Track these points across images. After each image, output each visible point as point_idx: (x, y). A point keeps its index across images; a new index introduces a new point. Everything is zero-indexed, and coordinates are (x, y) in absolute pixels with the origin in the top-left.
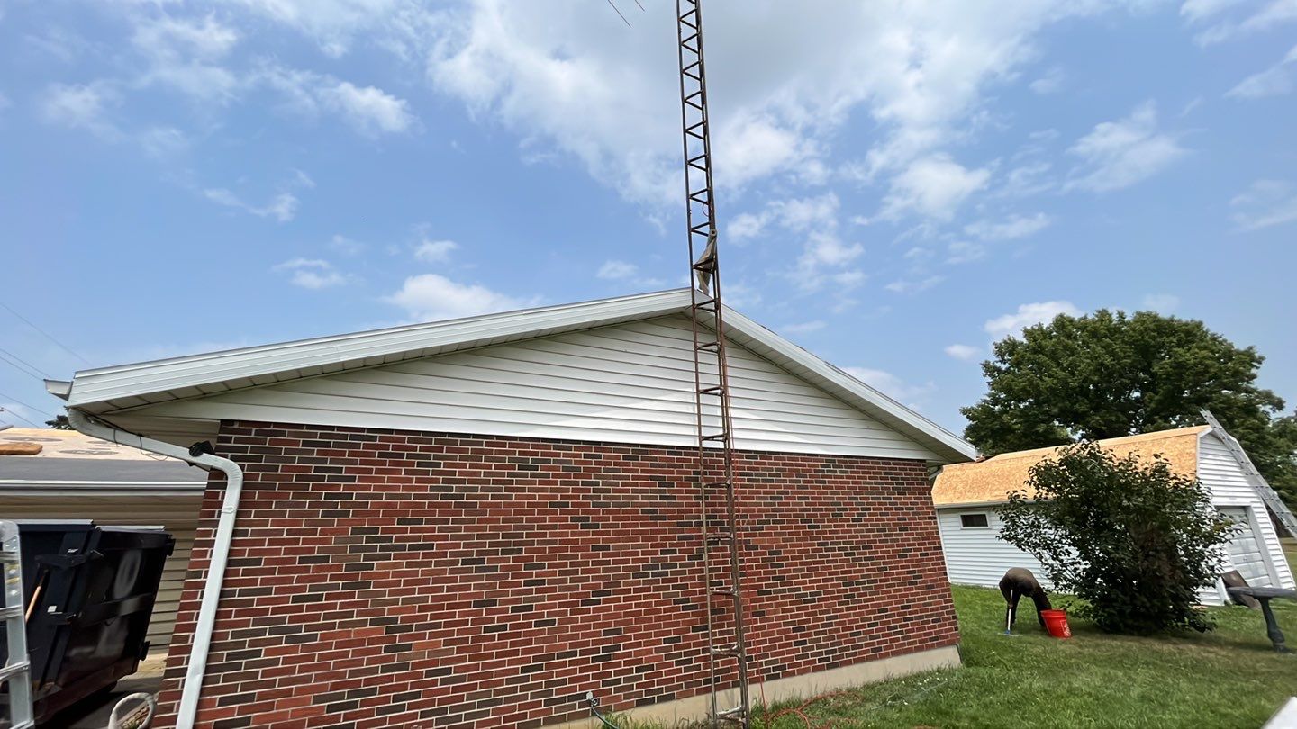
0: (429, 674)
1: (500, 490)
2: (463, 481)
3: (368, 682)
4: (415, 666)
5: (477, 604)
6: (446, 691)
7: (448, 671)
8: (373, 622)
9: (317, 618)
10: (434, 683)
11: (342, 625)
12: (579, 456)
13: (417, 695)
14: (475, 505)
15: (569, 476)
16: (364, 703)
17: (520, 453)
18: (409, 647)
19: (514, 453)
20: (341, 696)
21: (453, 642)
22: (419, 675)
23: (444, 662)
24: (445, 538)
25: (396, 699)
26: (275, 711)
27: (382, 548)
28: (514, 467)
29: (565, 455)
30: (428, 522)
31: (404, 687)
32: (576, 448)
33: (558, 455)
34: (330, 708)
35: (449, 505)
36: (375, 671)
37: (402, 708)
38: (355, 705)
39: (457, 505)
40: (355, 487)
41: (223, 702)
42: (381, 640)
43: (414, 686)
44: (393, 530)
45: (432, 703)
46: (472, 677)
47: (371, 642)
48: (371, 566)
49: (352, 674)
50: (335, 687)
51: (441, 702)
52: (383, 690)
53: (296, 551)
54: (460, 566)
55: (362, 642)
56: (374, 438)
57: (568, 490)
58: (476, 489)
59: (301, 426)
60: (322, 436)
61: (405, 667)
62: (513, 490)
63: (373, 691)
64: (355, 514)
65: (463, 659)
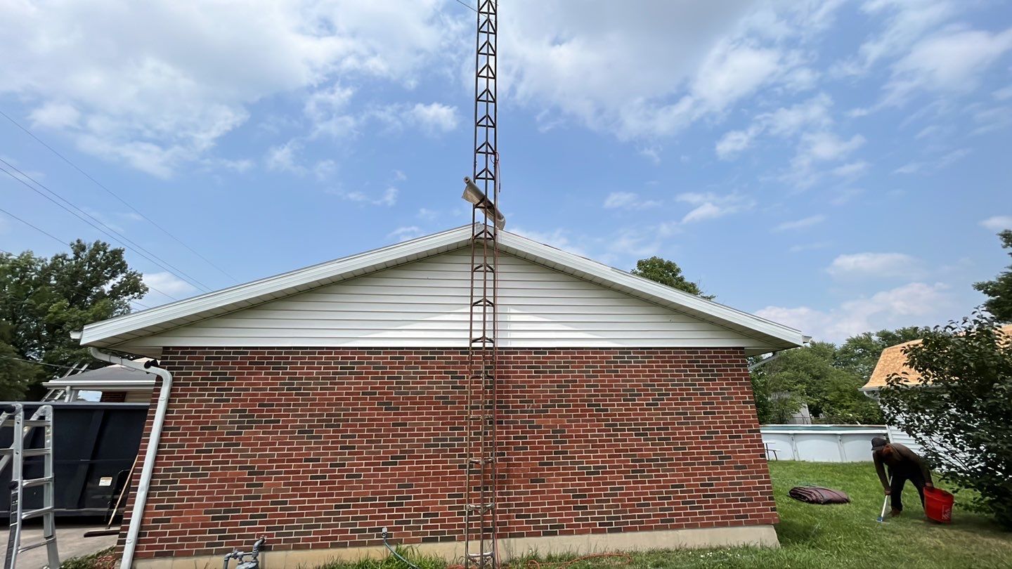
0: (273, 503)
1: (327, 384)
2: (301, 379)
3: (235, 505)
4: (265, 497)
5: (306, 460)
6: (283, 515)
7: (285, 503)
8: (241, 468)
9: (208, 463)
10: (276, 509)
11: (222, 468)
12: (387, 358)
13: (265, 516)
14: (308, 394)
15: (377, 373)
16: (233, 518)
17: (342, 358)
18: (261, 485)
19: (338, 358)
20: (219, 512)
21: (289, 484)
22: (267, 503)
23: (283, 497)
24: (288, 416)
25: (252, 517)
26: (183, 516)
27: (248, 422)
28: (337, 368)
29: (375, 358)
30: (277, 405)
31: (257, 510)
32: (384, 353)
33: (371, 358)
34: (214, 518)
35: (291, 395)
36: (240, 498)
37: (255, 523)
38: (227, 518)
39: (296, 394)
40: (234, 384)
41: (157, 508)
42: (245, 480)
43: (263, 510)
44: (256, 411)
45: (274, 522)
46: (301, 508)
47: (239, 480)
48: (241, 433)
49: (227, 499)
50: (216, 505)
51: (280, 522)
52: (244, 511)
53: (199, 423)
54: (296, 434)
55: (233, 480)
56: (247, 353)
57: (376, 383)
58: (310, 384)
59: (205, 348)
60: (217, 353)
61: (258, 497)
62: (336, 383)
63: (238, 511)
64: (233, 400)
65: (295, 496)
